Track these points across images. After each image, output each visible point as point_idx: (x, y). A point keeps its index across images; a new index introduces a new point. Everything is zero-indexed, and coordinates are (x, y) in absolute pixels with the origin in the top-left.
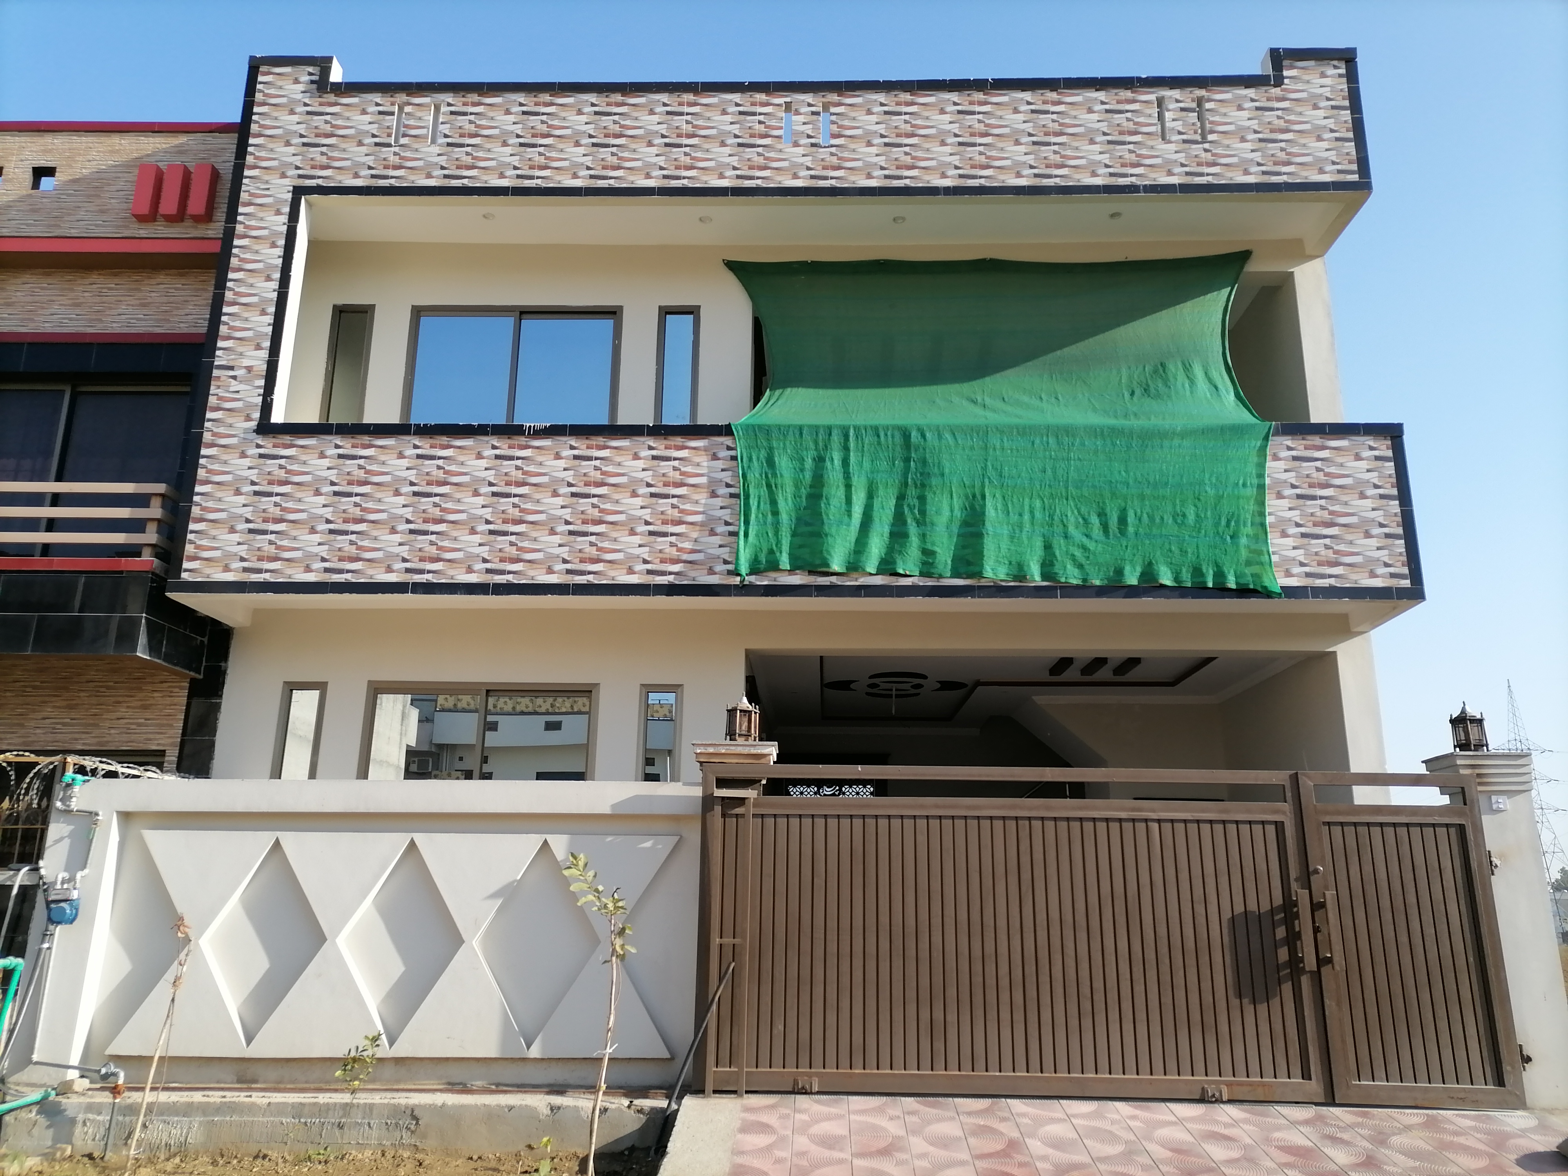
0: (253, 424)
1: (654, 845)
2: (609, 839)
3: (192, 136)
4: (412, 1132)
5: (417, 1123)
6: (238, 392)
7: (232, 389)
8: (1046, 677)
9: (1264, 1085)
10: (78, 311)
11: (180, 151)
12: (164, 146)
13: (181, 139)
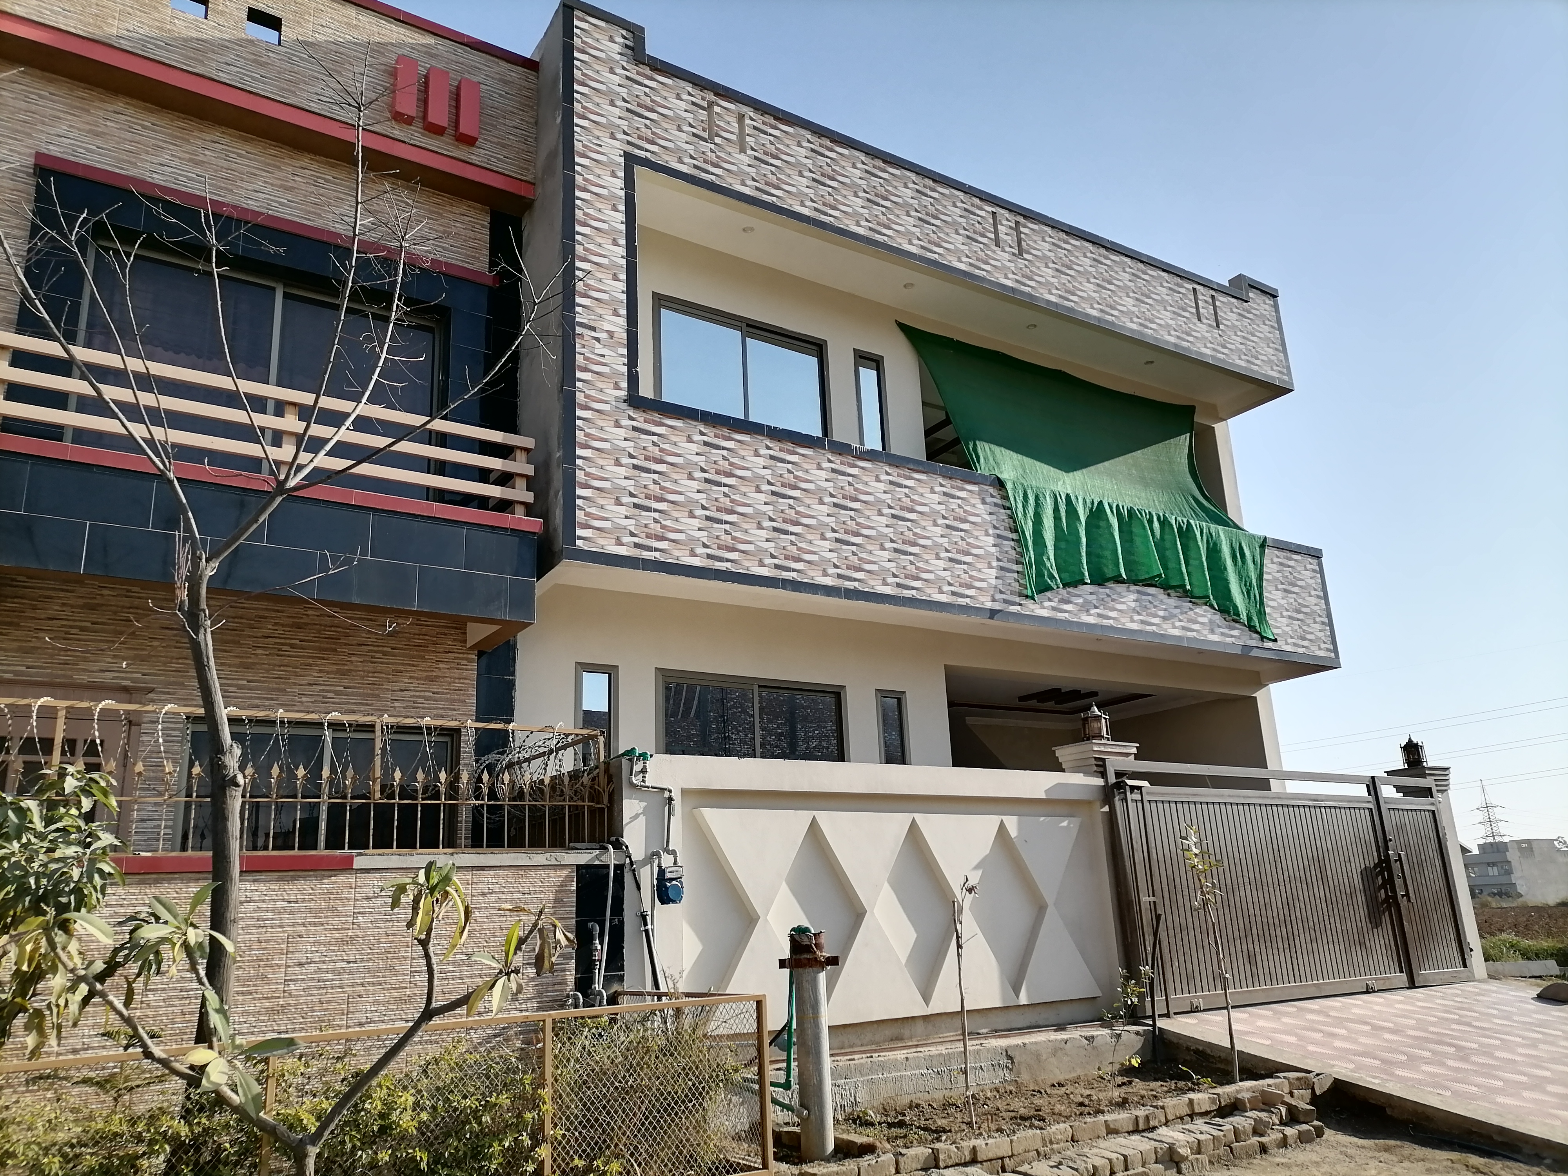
0: (623, 394)
1: (1069, 823)
2: (1042, 819)
3: (441, 41)
4: (1011, 1070)
5: (1013, 1063)
6: (604, 356)
7: (597, 351)
8: (1017, 703)
9: (1388, 978)
10: (289, 197)
11: (428, 52)
12: (410, 41)
13: (430, 40)
